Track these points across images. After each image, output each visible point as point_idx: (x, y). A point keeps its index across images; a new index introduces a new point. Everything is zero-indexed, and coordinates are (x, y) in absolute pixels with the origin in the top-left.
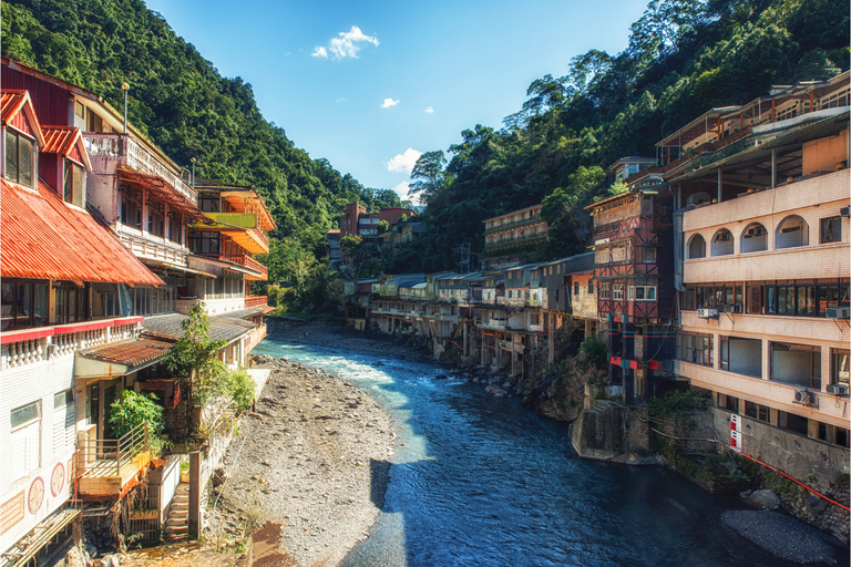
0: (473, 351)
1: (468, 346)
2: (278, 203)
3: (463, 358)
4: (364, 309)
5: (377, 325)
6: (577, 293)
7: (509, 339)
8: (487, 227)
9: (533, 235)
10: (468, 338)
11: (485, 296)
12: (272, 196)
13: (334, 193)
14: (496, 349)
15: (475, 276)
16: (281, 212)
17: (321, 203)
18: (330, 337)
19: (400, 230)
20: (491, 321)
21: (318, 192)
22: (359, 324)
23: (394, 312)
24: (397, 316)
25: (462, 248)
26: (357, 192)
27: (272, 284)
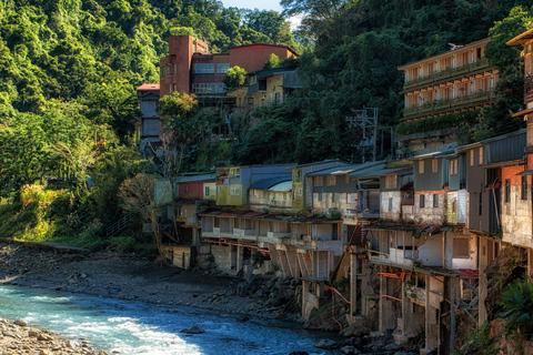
0: (367, 306)
1: (359, 297)
2: (61, 35)
3: (350, 319)
4: (190, 229)
5: (212, 259)
6: (508, 200)
7: (422, 285)
8: (408, 77)
9: (481, 94)
10: (358, 282)
11: (384, 205)
12: (51, 22)
13: (169, 17)
14: (402, 301)
15: (372, 169)
16: (68, 51)
17: (144, 35)
18: (124, 281)
19: (263, 84)
20: (393, 251)
21: (138, 15)
22: (180, 256)
23: (239, 234)
24: (244, 241)
25: (363, 118)
26: (211, 15)
27: (31, 182)
